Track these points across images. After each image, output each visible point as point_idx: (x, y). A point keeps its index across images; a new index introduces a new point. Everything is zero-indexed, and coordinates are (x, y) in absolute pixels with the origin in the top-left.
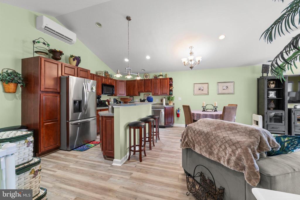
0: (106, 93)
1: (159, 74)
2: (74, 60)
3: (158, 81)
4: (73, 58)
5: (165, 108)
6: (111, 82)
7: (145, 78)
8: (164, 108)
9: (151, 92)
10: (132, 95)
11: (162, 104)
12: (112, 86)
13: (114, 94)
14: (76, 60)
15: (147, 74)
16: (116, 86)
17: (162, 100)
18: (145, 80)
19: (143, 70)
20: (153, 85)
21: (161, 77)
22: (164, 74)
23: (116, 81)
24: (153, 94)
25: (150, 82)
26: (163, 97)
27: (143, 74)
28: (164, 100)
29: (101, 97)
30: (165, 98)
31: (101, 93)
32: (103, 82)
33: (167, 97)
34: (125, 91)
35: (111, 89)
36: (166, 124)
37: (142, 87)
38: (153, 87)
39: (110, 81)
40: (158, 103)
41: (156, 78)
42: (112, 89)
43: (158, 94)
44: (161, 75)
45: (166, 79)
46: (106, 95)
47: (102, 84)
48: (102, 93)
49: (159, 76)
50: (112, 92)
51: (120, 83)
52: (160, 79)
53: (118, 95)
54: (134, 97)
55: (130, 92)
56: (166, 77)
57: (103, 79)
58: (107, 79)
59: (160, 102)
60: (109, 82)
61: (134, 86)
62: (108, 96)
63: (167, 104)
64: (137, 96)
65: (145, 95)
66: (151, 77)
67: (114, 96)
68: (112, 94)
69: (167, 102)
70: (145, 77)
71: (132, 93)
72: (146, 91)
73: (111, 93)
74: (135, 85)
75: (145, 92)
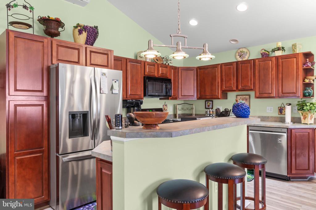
0: (153, 94)
1: (274, 46)
2: (80, 32)
3: (271, 64)
4: (79, 28)
5: (290, 131)
6: (164, 73)
7: (240, 59)
8: (286, 130)
9: (251, 90)
10: (208, 97)
11: (283, 120)
12: (166, 80)
13: (171, 96)
14: (84, 32)
15: (244, 50)
16: (174, 80)
17: (281, 110)
18: (237, 63)
19: (233, 40)
20: (257, 74)
21: (278, 53)
22: (288, 45)
23: (175, 69)
24: (258, 94)
25: (251, 68)
26: (285, 101)
27: (235, 51)
28: (288, 110)
29: (142, 103)
30: (290, 104)
31: (143, 95)
32: (146, 74)
33: (297, 103)
34: (195, 89)
35: (164, 86)
36: (293, 172)
37: (230, 79)
38: (257, 77)
39: (162, 70)
40: (272, 117)
41: (265, 56)
42: (166, 85)
43: (272, 95)
44: (279, 49)
45: (295, 56)
46: (157, 99)
47: (144, 77)
48: (145, 95)
49: (273, 51)
50: (166, 93)
51: (184, 73)
52: (277, 58)
53: (180, 97)
54: (215, 101)
55: (205, 91)
56: (294, 51)
57: (147, 67)
58: (156, 65)
59: (276, 114)
60: (159, 73)
61: (214, 78)
62: (160, 99)
63: (296, 120)
64: (219, 99)
65: (239, 97)
66: (254, 54)
67: (171, 99)
68: (167, 96)
69: (297, 116)
70: (238, 57)
71: (208, 93)
72: (240, 87)
73: (164, 93)
74: (215, 76)
75: (237, 89)
